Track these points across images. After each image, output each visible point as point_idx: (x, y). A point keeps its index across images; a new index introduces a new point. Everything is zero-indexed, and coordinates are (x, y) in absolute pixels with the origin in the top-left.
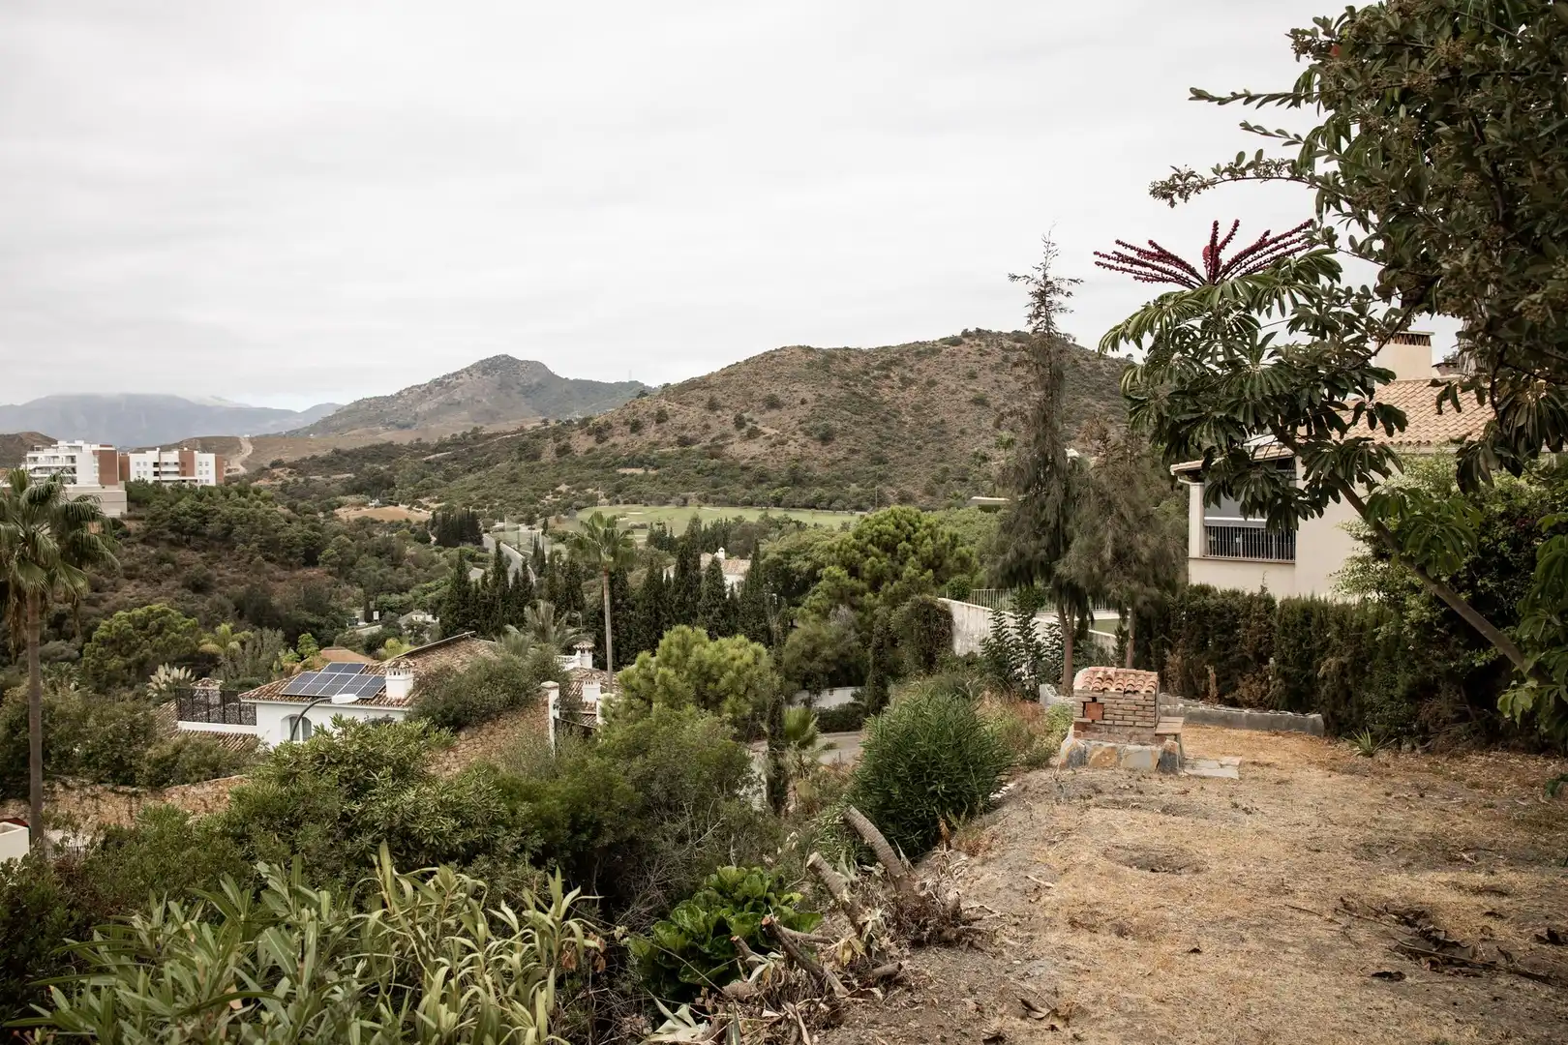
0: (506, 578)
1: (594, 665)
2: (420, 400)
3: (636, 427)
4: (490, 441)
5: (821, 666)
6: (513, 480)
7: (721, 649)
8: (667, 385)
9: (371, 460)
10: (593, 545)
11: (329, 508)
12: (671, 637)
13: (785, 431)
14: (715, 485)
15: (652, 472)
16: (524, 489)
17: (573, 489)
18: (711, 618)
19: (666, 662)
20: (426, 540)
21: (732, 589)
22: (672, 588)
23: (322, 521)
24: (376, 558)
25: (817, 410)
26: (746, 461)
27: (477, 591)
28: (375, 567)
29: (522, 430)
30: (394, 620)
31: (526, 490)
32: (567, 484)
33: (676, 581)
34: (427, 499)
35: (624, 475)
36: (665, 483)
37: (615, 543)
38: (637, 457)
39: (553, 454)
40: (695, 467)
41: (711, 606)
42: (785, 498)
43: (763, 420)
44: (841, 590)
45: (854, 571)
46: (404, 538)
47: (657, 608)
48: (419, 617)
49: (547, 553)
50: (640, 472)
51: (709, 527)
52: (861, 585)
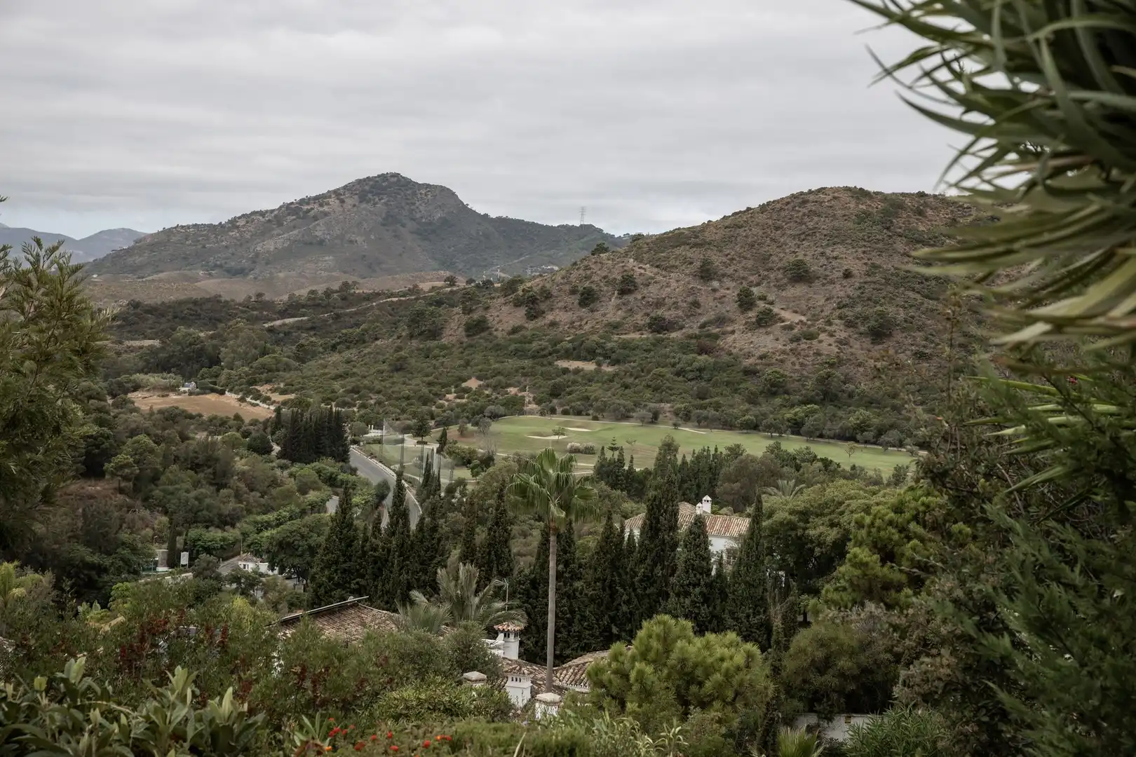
0: (406, 524)
1: (520, 656)
2: (263, 234)
3: (588, 299)
4: (365, 305)
5: (835, 682)
6: (399, 367)
7: (708, 646)
8: (638, 237)
9: (185, 320)
10: (540, 493)
11: (120, 391)
12: (650, 628)
13: (815, 318)
14: (702, 396)
15: (608, 369)
16: (414, 382)
17: (488, 386)
18: (687, 601)
19: (644, 656)
20: (264, 450)
21: (720, 564)
22: (636, 555)
23: (114, 412)
24: (191, 472)
25: (869, 288)
26: (751, 360)
27: (366, 540)
28: (188, 486)
29: (414, 290)
30: (210, 567)
31: (417, 384)
32: (479, 378)
33: (642, 544)
34: (268, 387)
35: (566, 371)
36: (626, 387)
37: (571, 492)
38: (588, 344)
39: (461, 332)
40: (674, 365)
41: (688, 585)
42: (809, 422)
43: (786, 299)
44: (870, 581)
45: (888, 555)
46: (233, 444)
47: (613, 581)
48: (250, 565)
49: (445, 481)
50: (590, 367)
51: (689, 459)
52: (897, 576)
